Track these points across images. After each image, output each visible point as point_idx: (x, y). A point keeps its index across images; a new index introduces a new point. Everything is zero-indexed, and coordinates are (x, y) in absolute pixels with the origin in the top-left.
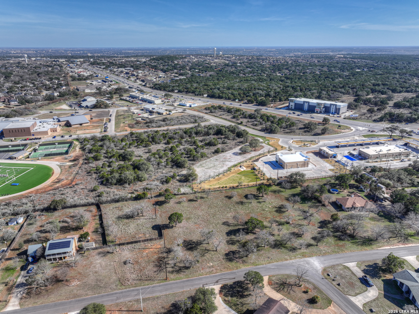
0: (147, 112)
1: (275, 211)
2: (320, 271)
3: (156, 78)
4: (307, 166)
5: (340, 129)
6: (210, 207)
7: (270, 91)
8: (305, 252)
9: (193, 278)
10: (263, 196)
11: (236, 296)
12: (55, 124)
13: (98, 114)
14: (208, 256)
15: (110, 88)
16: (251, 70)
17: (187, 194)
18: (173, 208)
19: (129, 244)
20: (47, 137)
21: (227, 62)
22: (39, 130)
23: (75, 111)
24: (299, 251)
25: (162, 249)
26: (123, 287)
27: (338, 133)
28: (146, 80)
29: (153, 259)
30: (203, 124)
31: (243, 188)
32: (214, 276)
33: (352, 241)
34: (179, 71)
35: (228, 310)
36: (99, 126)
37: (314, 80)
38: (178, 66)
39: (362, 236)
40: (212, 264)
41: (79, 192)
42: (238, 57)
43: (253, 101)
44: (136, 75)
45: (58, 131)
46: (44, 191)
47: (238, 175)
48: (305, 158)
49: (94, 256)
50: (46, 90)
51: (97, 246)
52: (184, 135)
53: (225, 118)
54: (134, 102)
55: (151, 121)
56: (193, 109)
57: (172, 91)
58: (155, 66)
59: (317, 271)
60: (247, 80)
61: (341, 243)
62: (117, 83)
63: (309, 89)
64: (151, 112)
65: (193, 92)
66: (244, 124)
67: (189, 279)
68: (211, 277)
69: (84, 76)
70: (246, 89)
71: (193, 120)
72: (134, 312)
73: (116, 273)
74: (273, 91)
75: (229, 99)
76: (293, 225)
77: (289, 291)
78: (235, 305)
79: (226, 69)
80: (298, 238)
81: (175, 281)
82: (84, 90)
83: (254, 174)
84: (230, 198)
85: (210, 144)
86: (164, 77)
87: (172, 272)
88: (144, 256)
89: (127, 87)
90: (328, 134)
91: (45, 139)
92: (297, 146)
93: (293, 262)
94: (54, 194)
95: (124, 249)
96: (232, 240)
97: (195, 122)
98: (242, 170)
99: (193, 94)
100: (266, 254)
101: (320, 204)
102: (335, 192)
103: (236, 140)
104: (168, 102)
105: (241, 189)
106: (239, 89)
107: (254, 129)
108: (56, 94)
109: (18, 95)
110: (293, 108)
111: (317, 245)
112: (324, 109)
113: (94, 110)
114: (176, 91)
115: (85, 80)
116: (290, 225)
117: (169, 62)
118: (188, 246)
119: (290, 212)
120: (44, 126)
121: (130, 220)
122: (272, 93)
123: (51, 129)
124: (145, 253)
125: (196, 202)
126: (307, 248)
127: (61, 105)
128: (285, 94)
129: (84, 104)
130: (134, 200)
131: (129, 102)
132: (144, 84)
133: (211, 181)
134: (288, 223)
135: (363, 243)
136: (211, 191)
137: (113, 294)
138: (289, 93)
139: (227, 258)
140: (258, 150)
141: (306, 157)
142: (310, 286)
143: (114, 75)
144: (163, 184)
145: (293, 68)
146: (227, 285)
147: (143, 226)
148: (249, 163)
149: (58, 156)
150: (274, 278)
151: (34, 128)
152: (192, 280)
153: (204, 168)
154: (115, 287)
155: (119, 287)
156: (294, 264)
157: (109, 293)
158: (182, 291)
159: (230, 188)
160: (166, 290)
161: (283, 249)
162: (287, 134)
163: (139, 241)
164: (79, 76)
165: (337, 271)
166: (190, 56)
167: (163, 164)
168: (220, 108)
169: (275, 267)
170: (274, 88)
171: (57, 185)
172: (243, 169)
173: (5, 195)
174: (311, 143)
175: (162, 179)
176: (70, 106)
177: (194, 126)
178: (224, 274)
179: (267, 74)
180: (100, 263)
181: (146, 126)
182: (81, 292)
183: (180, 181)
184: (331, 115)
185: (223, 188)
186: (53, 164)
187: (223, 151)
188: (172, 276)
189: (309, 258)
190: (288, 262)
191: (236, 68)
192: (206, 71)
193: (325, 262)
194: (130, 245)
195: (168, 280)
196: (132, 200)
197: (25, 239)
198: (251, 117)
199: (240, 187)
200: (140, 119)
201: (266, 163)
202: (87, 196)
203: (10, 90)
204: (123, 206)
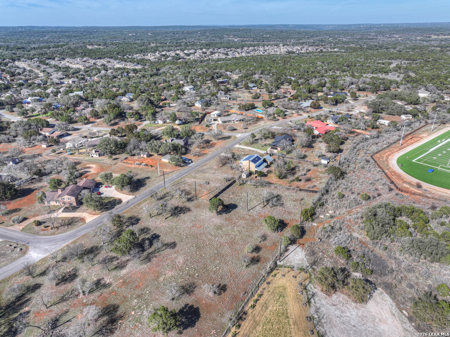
2: (30, 250)
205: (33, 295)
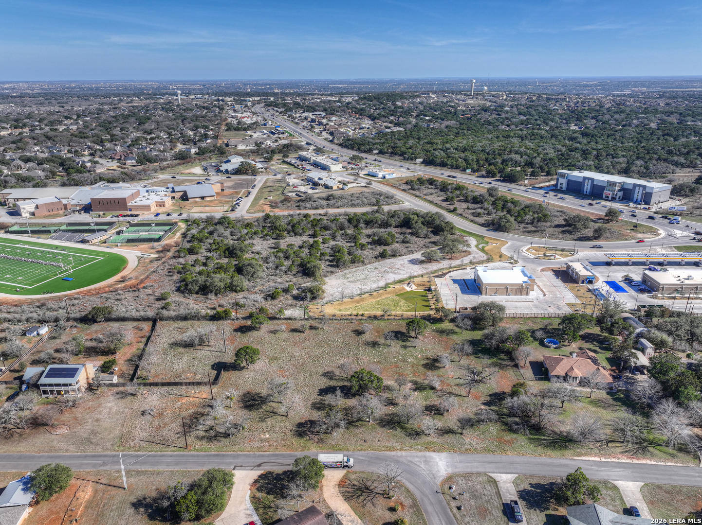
0: (309, 184)
1: (423, 365)
2: (441, 479)
3: (355, 129)
4: (527, 294)
5: (636, 231)
6: (319, 345)
7: (535, 157)
8: (434, 443)
9: (227, 453)
10: (416, 338)
11: (276, 493)
12: (166, 195)
13: (236, 184)
14: (269, 422)
15: (276, 144)
16: (525, 118)
17: (295, 319)
18: (260, 340)
19: (165, 385)
20: (148, 214)
21: (488, 104)
22: (139, 203)
23: (205, 178)
24: (424, 439)
25: (208, 400)
26: (121, 448)
27: (626, 239)
28: (337, 132)
29: (186, 414)
30: (386, 208)
31: (391, 319)
32: (260, 456)
33: (531, 437)
34: (397, 119)
35: (249, 513)
36: (227, 202)
37: (637, 138)
38: (400, 110)
39: (556, 430)
40: (268, 436)
41: (141, 300)
42: (512, 96)
43: (495, 174)
44: (324, 124)
45: (167, 205)
46: (98, 293)
47: (395, 297)
48: (526, 279)
49: (108, 396)
50: (184, 144)
51: (122, 381)
52: (346, 224)
53: (431, 200)
54: (300, 167)
55: (308, 199)
56: (386, 182)
57: (369, 151)
58: (362, 110)
59: (435, 478)
60: (508, 137)
61: (508, 436)
62: (291, 135)
63: (612, 155)
64: (315, 185)
65: (402, 154)
66: (459, 211)
67: (221, 453)
68: (255, 456)
69: (245, 124)
70: (494, 152)
71: (375, 200)
72: (115, 488)
73: (123, 426)
74: (542, 156)
75: (457, 167)
76: (439, 393)
77: (365, 502)
78: (265, 508)
79: (478, 117)
80: (435, 416)
81: (198, 453)
82: (236, 146)
83: (425, 298)
84: (359, 333)
85: (380, 242)
86: (369, 128)
87: (201, 438)
88: (176, 407)
89: (304, 143)
90: (607, 238)
91: (145, 216)
92: (532, 256)
93: (401, 456)
94: (107, 299)
95: (155, 392)
96: (321, 403)
97: (377, 203)
98: (408, 289)
99: (401, 158)
100: (365, 433)
101: (513, 363)
102: (552, 345)
103: (430, 238)
104: (352, 169)
105: (387, 321)
106: (482, 151)
107: (472, 221)
108: (193, 151)
109: (141, 151)
110: (564, 187)
111: (462, 434)
112: (620, 194)
113: (234, 177)
114: (375, 152)
115: (245, 129)
116: (434, 392)
117: (387, 104)
118: (249, 401)
119: (449, 370)
120: (149, 197)
121: (187, 350)
122: (538, 161)
123: (157, 202)
124: (179, 403)
125: (302, 334)
126: (442, 435)
127: (194, 167)
128: (561, 163)
129: (224, 167)
130: (210, 320)
131: (292, 167)
132: (331, 138)
133: (345, 303)
134: (432, 388)
135: (551, 443)
136: (335, 320)
137: (100, 456)
138: (570, 161)
139: (297, 431)
140: (457, 258)
141: (530, 277)
142: (407, 502)
143: (292, 124)
144: (266, 299)
145: (607, 117)
146: (271, 473)
147: (201, 362)
148: (426, 279)
149: (145, 243)
150: (353, 476)
151: (133, 199)
152: (224, 456)
153: (345, 281)
154: (109, 447)
155: (115, 447)
156: (401, 459)
157: (96, 454)
158: (200, 469)
159: (370, 317)
160: (177, 464)
161: (399, 430)
162: (527, 234)
163: (181, 384)
164: (239, 123)
165: (471, 484)
166: (429, 94)
167: (284, 268)
168: (431, 182)
169: (367, 459)
170: (545, 151)
171: (119, 286)
172: (411, 288)
173: (48, 293)
174: (561, 253)
175: (269, 291)
176: (205, 169)
177: (371, 211)
178: (277, 455)
179: (551, 127)
180: (110, 408)
181: (296, 206)
182: (63, 445)
183: (296, 298)
184: (631, 204)
185: (357, 316)
186: (132, 255)
187: (394, 256)
188: (198, 444)
189: (434, 453)
190: (393, 453)
191: (499, 115)
192: (443, 120)
193: (459, 464)
194: (166, 388)
195: (188, 450)
196: (207, 320)
197: (36, 358)
198: (476, 200)
199: (386, 317)
200: (294, 194)
201: (455, 281)
202: (148, 306)
203: (135, 142)
204: (190, 327)
205: (472, 416)
